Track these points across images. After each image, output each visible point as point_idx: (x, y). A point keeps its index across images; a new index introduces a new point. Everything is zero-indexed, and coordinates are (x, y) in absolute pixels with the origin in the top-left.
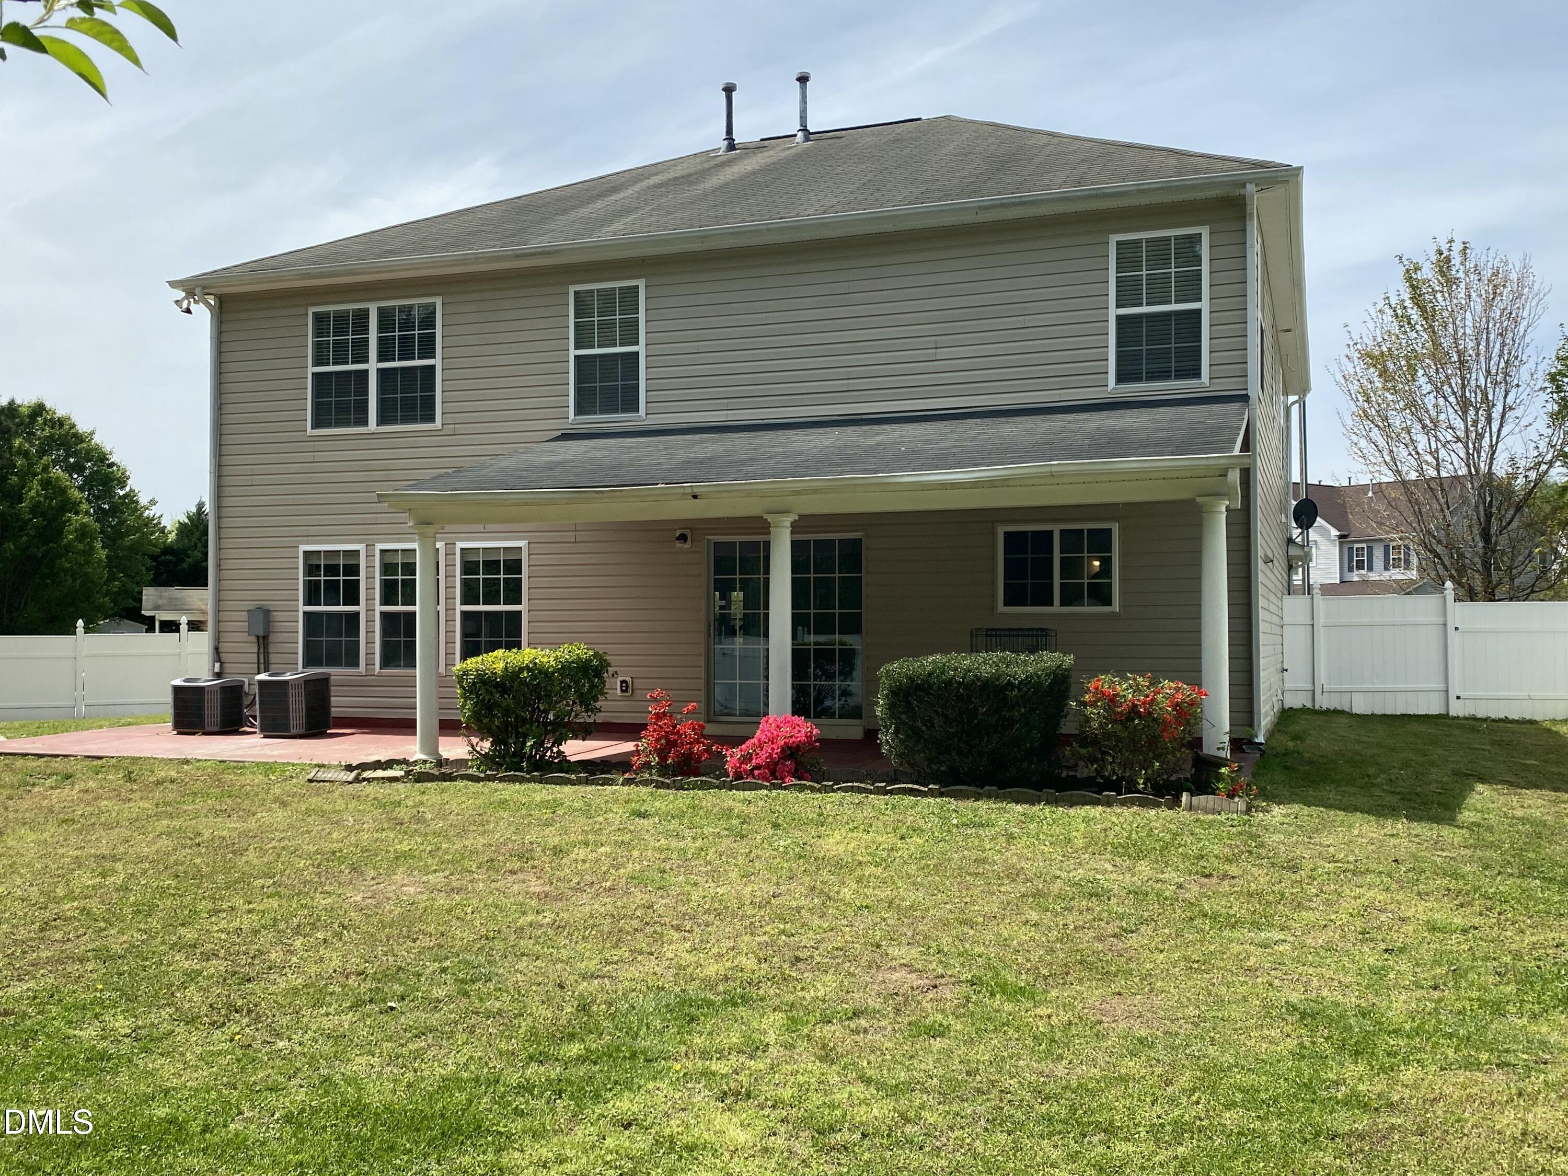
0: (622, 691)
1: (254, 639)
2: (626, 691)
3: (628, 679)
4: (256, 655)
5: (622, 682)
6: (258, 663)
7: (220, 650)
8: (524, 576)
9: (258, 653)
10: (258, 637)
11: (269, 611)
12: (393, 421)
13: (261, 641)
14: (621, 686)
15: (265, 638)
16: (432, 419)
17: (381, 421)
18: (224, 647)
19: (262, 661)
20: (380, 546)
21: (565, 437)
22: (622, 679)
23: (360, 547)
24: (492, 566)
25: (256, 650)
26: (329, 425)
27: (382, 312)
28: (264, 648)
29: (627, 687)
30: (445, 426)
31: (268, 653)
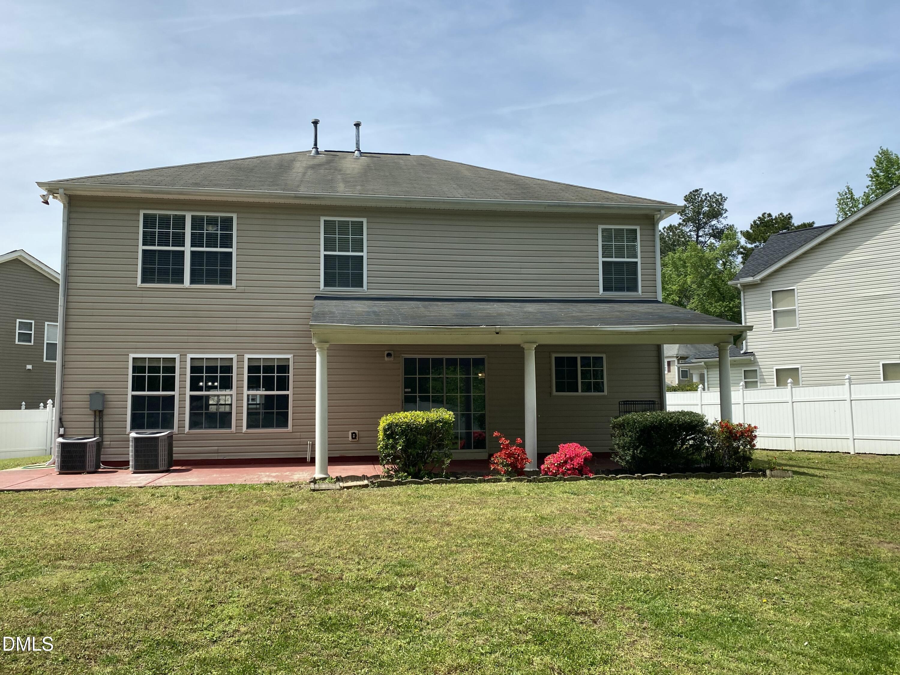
0: (352, 438)
1: (92, 413)
2: (355, 438)
3: (356, 432)
4: (93, 423)
5: (352, 433)
6: (95, 428)
7: (63, 420)
8: (291, 375)
9: (95, 421)
10: (95, 411)
11: (105, 395)
12: (200, 282)
13: (97, 413)
14: (352, 436)
15: (101, 412)
16: (230, 283)
17: (192, 282)
18: (65, 418)
19: (97, 425)
20: (189, 356)
21: (317, 298)
22: (353, 432)
23: (176, 356)
24: (269, 369)
25: (93, 420)
26: (152, 281)
27: (193, 218)
28: (100, 418)
29: (356, 436)
30: (238, 288)
31: (102, 421)
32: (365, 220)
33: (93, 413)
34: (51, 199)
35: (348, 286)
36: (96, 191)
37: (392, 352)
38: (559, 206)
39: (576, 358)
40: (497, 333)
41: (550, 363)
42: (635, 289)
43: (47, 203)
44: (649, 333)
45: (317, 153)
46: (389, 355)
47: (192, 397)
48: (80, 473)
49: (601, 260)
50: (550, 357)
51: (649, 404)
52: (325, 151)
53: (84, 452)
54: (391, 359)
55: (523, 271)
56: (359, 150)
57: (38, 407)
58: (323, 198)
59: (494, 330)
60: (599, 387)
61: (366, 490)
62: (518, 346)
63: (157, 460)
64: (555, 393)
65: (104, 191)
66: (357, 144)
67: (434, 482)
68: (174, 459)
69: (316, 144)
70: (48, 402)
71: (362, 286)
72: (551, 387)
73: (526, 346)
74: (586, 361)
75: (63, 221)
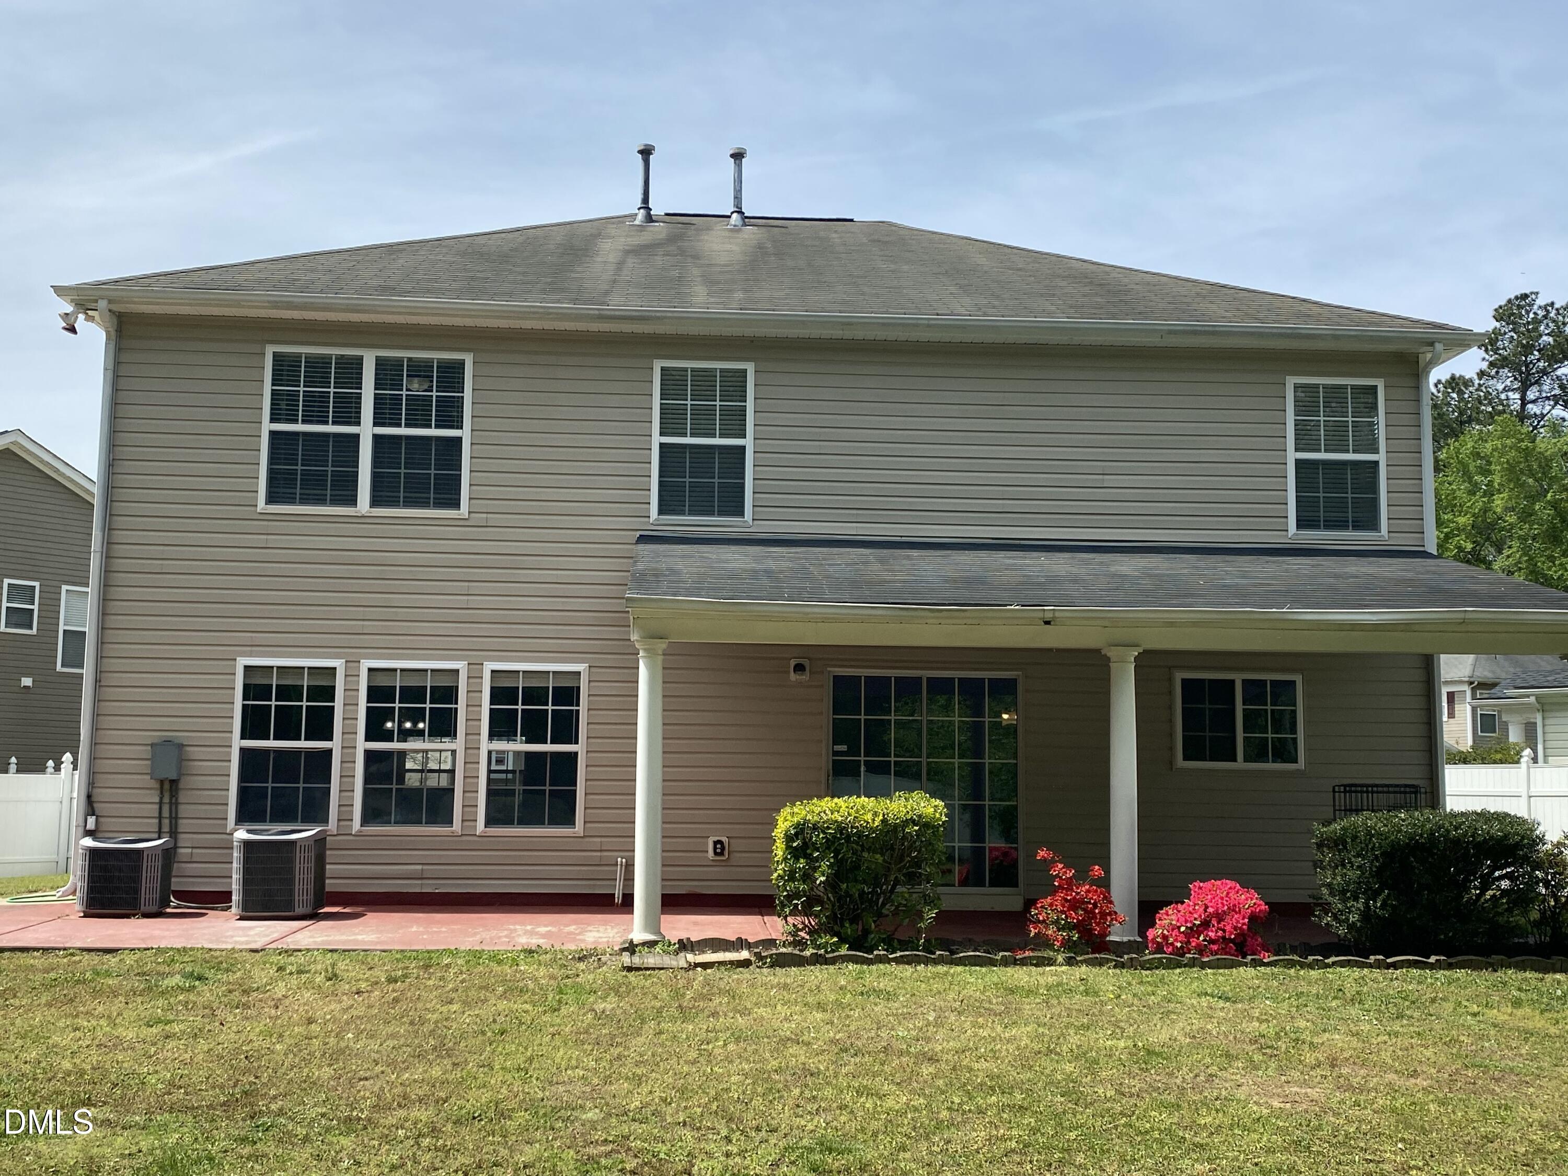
0: (716, 853)
1: (155, 785)
2: (722, 854)
3: (725, 839)
4: (157, 807)
5: (716, 843)
6: (160, 817)
7: (94, 799)
8: (583, 708)
9: (161, 803)
10: (162, 782)
11: (183, 745)
12: (392, 502)
13: (167, 786)
14: (715, 848)
15: (174, 783)
16: (456, 505)
17: (375, 502)
18: (99, 794)
19: (166, 813)
20: (366, 664)
21: (643, 539)
22: (716, 839)
23: (337, 663)
24: (535, 695)
25: (157, 800)
26: (291, 501)
27: (381, 364)
28: (172, 796)
29: (723, 848)
30: (472, 515)
31: (177, 804)
32: (750, 367)
33: (158, 786)
34: (81, 322)
35: (711, 513)
36: (172, 304)
37: (806, 662)
38: (1195, 333)
39: (1232, 682)
40: (1047, 623)
41: (1171, 693)
42: (1373, 525)
43: (72, 330)
44: (1407, 627)
45: (649, 218)
46: (799, 668)
47: (369, 754)
48: (127, 916)
49: (1292, 456)
50: (1170, 680)
51: (1405, 793)
52: (667, 214)
53: (137, 869)
54: (804, 677)
55: (1110, 480)
56: (740, 212)
57: (42, 769)
58: (658, 318)
59: (1041, 615)
60: (1285, 752)
61: (744, 974)
62: (1096, 652)
63: (291, 892)
64: (1180, 762)
65: (190, 305)
66: (735, 198)
67: (898, 961)
68: (327, 890)
69: (646, 200)
70: (63, 760)
71: (741, 513)
72: (1172, 749)
73: (1112, 653)
74: (1254, 690)
75: (105, 369)
